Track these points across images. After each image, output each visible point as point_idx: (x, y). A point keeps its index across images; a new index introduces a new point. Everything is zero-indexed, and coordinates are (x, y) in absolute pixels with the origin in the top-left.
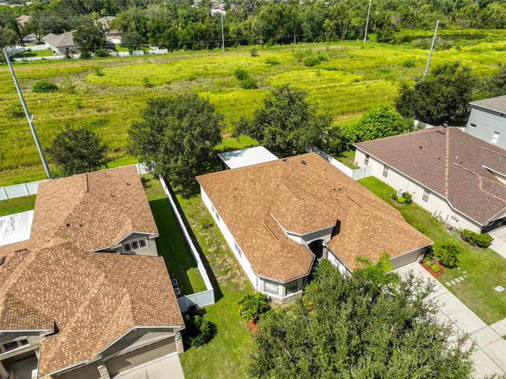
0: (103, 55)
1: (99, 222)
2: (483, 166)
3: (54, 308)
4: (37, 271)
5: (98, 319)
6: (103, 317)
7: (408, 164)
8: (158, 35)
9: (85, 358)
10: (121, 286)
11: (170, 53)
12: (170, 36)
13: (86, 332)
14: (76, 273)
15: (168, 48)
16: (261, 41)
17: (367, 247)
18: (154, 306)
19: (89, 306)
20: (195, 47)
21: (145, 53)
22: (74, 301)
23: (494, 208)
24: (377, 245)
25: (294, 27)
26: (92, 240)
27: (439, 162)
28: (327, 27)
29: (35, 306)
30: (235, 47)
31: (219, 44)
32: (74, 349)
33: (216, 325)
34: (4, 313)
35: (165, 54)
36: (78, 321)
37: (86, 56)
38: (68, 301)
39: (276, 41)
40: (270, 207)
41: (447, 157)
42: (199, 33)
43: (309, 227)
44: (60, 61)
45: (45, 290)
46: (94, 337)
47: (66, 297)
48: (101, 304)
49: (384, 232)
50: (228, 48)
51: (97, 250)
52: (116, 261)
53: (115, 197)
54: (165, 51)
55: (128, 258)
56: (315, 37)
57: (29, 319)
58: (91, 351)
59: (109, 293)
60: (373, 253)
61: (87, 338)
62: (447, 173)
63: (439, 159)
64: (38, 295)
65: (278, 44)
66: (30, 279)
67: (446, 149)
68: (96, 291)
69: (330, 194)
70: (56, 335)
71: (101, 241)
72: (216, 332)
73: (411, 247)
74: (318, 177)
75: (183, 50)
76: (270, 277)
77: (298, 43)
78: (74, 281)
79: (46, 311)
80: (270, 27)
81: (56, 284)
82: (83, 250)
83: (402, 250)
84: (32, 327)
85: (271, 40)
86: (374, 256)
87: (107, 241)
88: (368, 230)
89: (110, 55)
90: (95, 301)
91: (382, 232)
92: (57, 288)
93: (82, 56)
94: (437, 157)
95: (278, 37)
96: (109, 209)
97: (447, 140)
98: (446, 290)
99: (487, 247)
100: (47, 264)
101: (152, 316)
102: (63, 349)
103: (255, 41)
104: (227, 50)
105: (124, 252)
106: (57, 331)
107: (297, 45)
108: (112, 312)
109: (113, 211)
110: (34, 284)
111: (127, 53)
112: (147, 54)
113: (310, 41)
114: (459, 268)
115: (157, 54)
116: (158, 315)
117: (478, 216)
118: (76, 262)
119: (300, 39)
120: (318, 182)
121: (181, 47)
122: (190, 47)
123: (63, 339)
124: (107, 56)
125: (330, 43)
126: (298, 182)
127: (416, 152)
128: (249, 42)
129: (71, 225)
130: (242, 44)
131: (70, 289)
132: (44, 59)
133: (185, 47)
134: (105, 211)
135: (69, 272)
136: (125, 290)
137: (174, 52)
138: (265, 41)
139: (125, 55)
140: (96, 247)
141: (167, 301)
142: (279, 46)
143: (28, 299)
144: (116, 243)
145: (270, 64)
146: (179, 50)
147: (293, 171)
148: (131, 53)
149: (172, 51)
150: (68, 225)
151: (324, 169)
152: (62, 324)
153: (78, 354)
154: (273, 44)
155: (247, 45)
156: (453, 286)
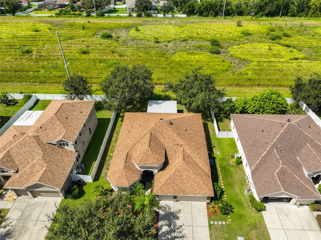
0: (149, 16)
1: (53, 130)
2: (298, 158)
3: (20, 162)
4: (21, 145)
5: (32, 173)
6: (34, 173)
7: (248, 140)
8: (183, 5)
9: (20, 187)
10: (45, 162)
11: (188, 17)
12: (190, 6)
13: (25, 177)
14: (34, 151)
15: (187, 14)
16: (253, 14)
17: (170, 184)
18: (53, 176)
19: (31, 166)
20: (205, 14)
21: (173, 16)
22: (28, 162)
23: (272, 190)
24: (177, 185)
25: (283, 5)
26: (47, 137)
27: (265, 145)
28: (312, 5)
29: (14, 159)
30: (232, 16)
31: (221, 13)
32: (19, 182)
33: (86, 193)
34: (2, 159)
35: (185, 18)
36: (24, 171)
37: (139, 16)
38: (26, 161)
39: (265, 14)
40: (135, 144)
41: (272, 144)
42: (209, 6)
43: (143, 162)
44: (126, 17)
45: (20, 154)
46: (27, 180)
47: (26, 159)
48: (35, 167)
49: (186, 179)
50: (227, 17)
51: (47, 142)
52: (53, 149)
53: (67, 118)
54: (185, 16)
55: (60, 149)
56: (298, 12)
57: (9, 164)
58: (23, 185)
59: (40, 164)
60: (171, 189)
61: (25, 179)
62: (263, 155)
63: (267, 143)
64: (17, 155)
65: (265, 17)
66: (18, 147)
67: (275, 138)
68: (36, 161)
69: (173, 146)
70: (17, 174)
71: (50, 139)
72: (83, 196)
73: (197, 193)
74: (172, 134)
75: (196, 16)
76: (111, 181)
77: (283, 16)
78: (31, 154)
79: (17, 162)
80: (262, 4)
81: (25, 152)
82: (41, 141)
83: (190, 193)
84: (8, 168)
85: (261, 13)
86: (170, 190)
87: (52, 140)
88: (177, 175)
89: (152, 16)
90: (34, 165)
91: (185, 179)
92: (25, 154)
93: (137, 15)
94: (267, 141)
95: (267, 11)
96: (60, 125)
97: (281, 132)
98: (207, 225)
99: (260, 211)
100: (26, 143)
101: (49, 180)
102: (15, 180)
103: (249, 13)
104: (225, 19)
105: (59, 146)
106: (17, 172)
107: (280, 19)
108: (37, 172)
109: (61, 126)
110: (18, 150)
111: (162, 15)
112: (174, 17)
113: (294, 15)
114: (229, 216)
115: (179, 17)
116: (52, 180)
117: (260, 190)
118: (36, 146)
119: (285, 14)
120: (170, 137)
121: (196, 14)
122: (201, 14)
123: (17, 176)
124: (151, 16)
125: (311, 18)
126: (159, 134)
127: (258, 133)
128: (244, 14)
129: (42, 128)
130: (238, 15)
131: (29, 157)
132: (118, 16)
133: (198, 14)
134: (58, 125)
135: (31, 149)
136: (46, 165)
137: (190, 17)
138: (256, 14)
139: (161, 17)
140: (47, 141)
141: (62, 175)
142: (266, 18)
143: (13, 155)
144: (55, 142)
145: (243, 35)
146: (194, 16)
147: (160, 127)
148: (164, 15)
149: (189, 16)
150: (41, 128)
151: (185, 129)
152: (20, 170)
153: (19, 184)
154: (262, 16)
155: (242, 15)
156: (214, 224)
